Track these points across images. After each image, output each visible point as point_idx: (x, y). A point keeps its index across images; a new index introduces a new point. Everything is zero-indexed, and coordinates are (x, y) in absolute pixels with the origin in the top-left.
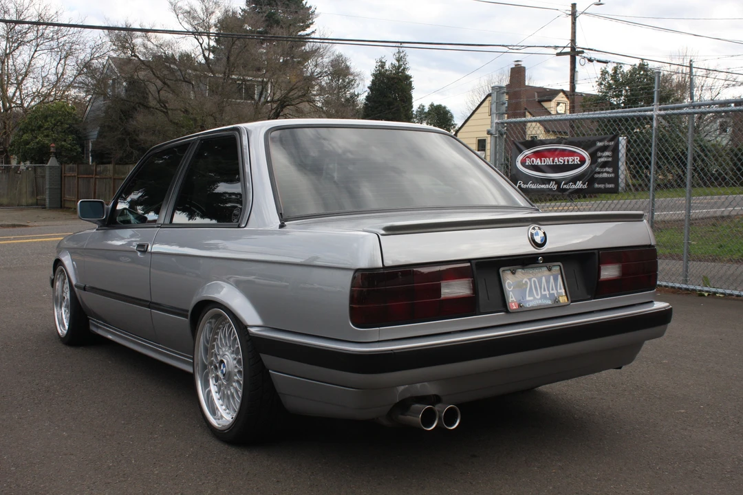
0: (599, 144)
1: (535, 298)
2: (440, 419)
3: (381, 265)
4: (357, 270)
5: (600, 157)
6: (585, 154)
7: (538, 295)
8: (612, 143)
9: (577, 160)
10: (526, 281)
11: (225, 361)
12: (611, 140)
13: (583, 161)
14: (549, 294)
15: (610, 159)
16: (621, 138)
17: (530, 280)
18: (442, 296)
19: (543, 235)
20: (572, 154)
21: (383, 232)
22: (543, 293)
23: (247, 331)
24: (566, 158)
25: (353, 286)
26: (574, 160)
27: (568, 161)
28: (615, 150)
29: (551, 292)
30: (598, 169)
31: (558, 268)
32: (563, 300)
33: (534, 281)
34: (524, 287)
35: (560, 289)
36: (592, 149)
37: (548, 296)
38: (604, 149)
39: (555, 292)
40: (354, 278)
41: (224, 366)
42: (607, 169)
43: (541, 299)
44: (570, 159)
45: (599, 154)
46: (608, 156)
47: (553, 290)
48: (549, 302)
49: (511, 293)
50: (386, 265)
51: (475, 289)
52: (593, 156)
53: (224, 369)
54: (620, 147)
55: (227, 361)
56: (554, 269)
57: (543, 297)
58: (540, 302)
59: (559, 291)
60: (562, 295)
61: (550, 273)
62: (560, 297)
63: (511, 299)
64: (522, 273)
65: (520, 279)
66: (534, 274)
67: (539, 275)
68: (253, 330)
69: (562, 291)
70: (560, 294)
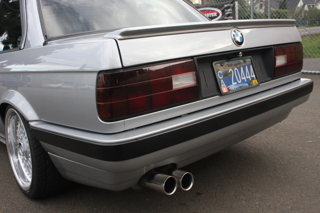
0: (226, 6)
1: (238, 83)
2: (179, 183)
3: (120, 66)
4: (100, 72)
5: (227, 12)
6: (219, 11)
7: (239, 81)
8: (232, 5)
9: (215, 14)
10: (231, 71)
11: (22, 144)
12: (231, 3)
13: (218, 14)
14: (246, 79)
15: (231, 13)
16: (236, 2)
17: (233, 69)
18: (174, 88)
19: (241, 36)
20: (213, 11)
21: (120, 37)
22: (243, 79)
23: (29, 125)
24: (210, 14)
25: (97, 86)
26: (214, 15)
27: (211, 15)
28: (233, 8)
29: (247, 77)
30: (226, 18)
31: (249, 60)
32: (255, 82)
33: (236, 70)
34: (230, 75)
35: (253, 75)
36: (223, 8)
37: (246, 81)
38: (228, 8)
39: (249, 77)
40: (98, 78)
41: (22, 148)
42: (230, 17)
43: (241, 83)
44: (212, 14)
45: (226, 10)
46: (230, 11)
47: (248, 76)
48: (247, 85)
49: (222, 80)
51: (198, 80)
52: (223, 12)
53: (22, 149)
54: (236, 6)
55: (24, 144)
56: (247, 60)
57: (243, 81)
58: (241, 85)
59: (252, 76)
60: (254, 79)
61: (245, 64)
62: (253, 81)
63: (222, 85)
64: (227, 64)
65: (227, 70)
66: (236, 65)
67: (238, 66)
68: (32, 124)
69: (254, 76)
70: (253, 79)
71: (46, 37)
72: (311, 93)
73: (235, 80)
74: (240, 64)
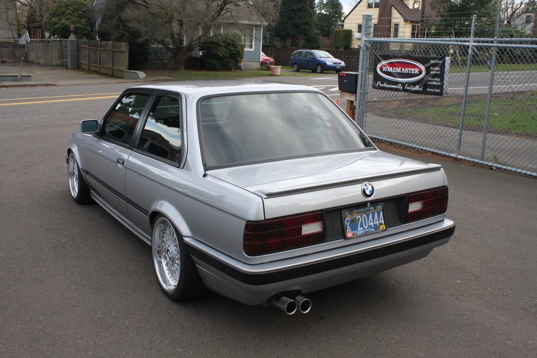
0: (432, 62)
1: (364, 229)
3: (263, 219)
4: (248, 221)
5: (432, 70)
6: (423, 68)
7: (366, 226)
8: (441, 62)
9: (417, 71)
10: (359, 218)
11: (170, 250)
12: (440, 59)
13: (421, 72)
14: (374, 224)
15: (439, 73)
16: (447, 58)
17: (362, 216)
18: (303, 234)
19: (372, 189)
20: (415, 66)
21: (265, 197)
22: (370, 224)
23: (183, 240)
24: (410, 69)
26: (415, 71)
27: (411, 71)
28: (443, 66)
29: (375, 223)
30: (430, 79)
31: (381, 206)
32: (383, 227)
33: (364, 217)
34: (357, 221)
35: (381, 220)
36: (427, 65)
37: (373, 226)
38: (435, 65)
39: (377, 223)
40: (246, 225)
41: (170, 253)
42: (436, 79)
43: (367, 228)
44: (413, 70)
45: (432, 68)
46: (437, 71)
47: (376, 221)
48: (373, 230)
49: (348, 226)
50: (267, 218)
51: (324, 227)
52: (427, 69)
53: (170, 255)
54: (446, 64)
55: (172, 251)
56: (378, 207)
57: (370, 227)
58: (367, 230)
59: (380, 222)
60: (382, 224)
61: (375, 211)
62: (381, 226)
63: (348, 230)
64: (356, 212)
65: (355, 217)
66: (364, 212)
67: (367, 213)
68: (186, 239)
69: (383, 221)
70: (381, 224)
71: (205, 165)
72: (452, 237)
73: (362, 226)
74: (369, 211)
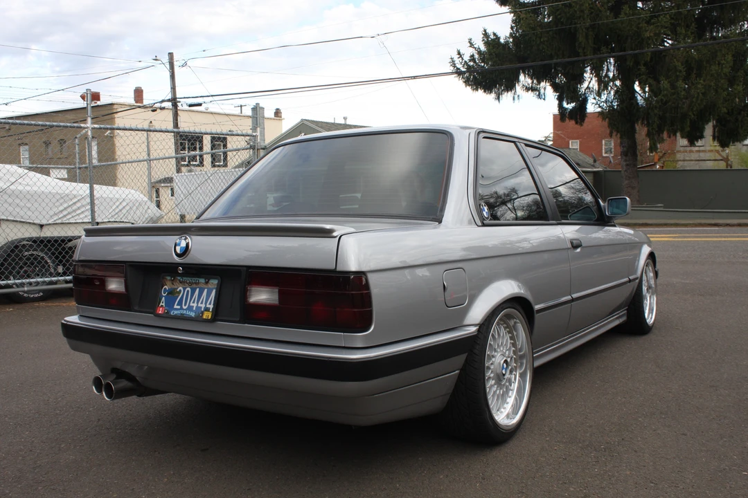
1: (182, 308)
7: (185, 305)
10: (180, 290)
14: (197, 307)
17: (184, 289)
22: (192, 304)
29: (200, 305)
31: (217, 282)
32: (208, 315)
33: (188, 291)
34: (177, 295)
35: (210, 304)
37: (194, 309)
39: (203, 306)
43: (186, 309)
47: (202, 303)
48: (193, 314)
49: (164, 298)
56: (211, 281)
57: (190, 308)
58: (185, 312)
59: (208, 306)
60: (209, 311)
61: (205, 286)
62: (206, 312)
63: (161, 304)
64: (180, 280)
65: (176, 287)
66: (190, 284)
67: (194, 286)
69: (211, 307)
70: (207, 309)
73: (180, 303)
74: (197, 283)
